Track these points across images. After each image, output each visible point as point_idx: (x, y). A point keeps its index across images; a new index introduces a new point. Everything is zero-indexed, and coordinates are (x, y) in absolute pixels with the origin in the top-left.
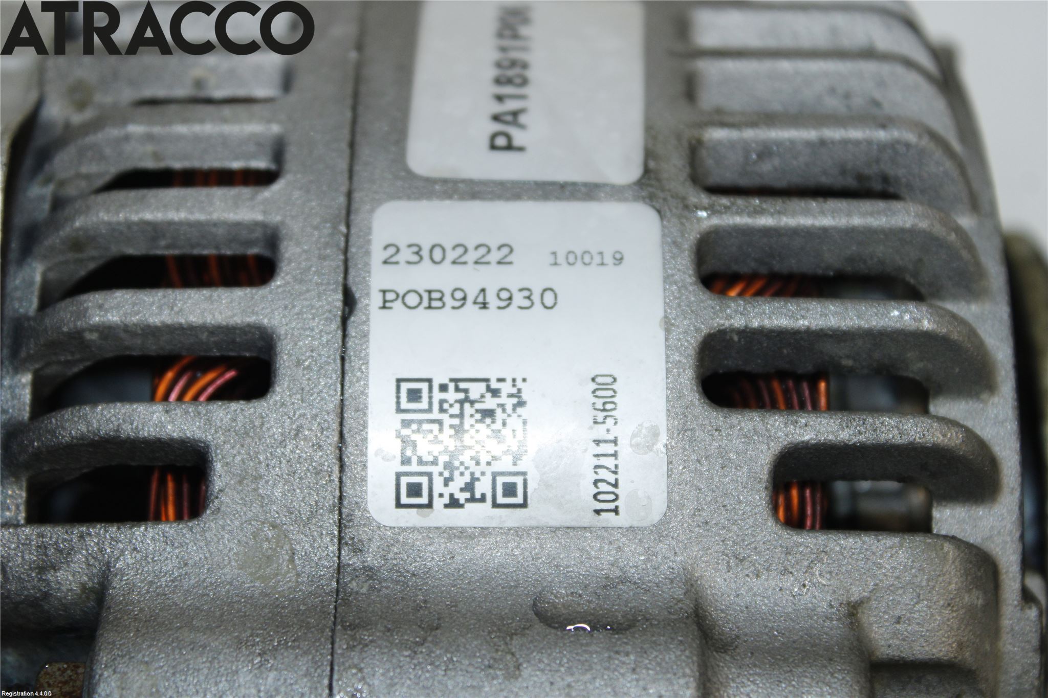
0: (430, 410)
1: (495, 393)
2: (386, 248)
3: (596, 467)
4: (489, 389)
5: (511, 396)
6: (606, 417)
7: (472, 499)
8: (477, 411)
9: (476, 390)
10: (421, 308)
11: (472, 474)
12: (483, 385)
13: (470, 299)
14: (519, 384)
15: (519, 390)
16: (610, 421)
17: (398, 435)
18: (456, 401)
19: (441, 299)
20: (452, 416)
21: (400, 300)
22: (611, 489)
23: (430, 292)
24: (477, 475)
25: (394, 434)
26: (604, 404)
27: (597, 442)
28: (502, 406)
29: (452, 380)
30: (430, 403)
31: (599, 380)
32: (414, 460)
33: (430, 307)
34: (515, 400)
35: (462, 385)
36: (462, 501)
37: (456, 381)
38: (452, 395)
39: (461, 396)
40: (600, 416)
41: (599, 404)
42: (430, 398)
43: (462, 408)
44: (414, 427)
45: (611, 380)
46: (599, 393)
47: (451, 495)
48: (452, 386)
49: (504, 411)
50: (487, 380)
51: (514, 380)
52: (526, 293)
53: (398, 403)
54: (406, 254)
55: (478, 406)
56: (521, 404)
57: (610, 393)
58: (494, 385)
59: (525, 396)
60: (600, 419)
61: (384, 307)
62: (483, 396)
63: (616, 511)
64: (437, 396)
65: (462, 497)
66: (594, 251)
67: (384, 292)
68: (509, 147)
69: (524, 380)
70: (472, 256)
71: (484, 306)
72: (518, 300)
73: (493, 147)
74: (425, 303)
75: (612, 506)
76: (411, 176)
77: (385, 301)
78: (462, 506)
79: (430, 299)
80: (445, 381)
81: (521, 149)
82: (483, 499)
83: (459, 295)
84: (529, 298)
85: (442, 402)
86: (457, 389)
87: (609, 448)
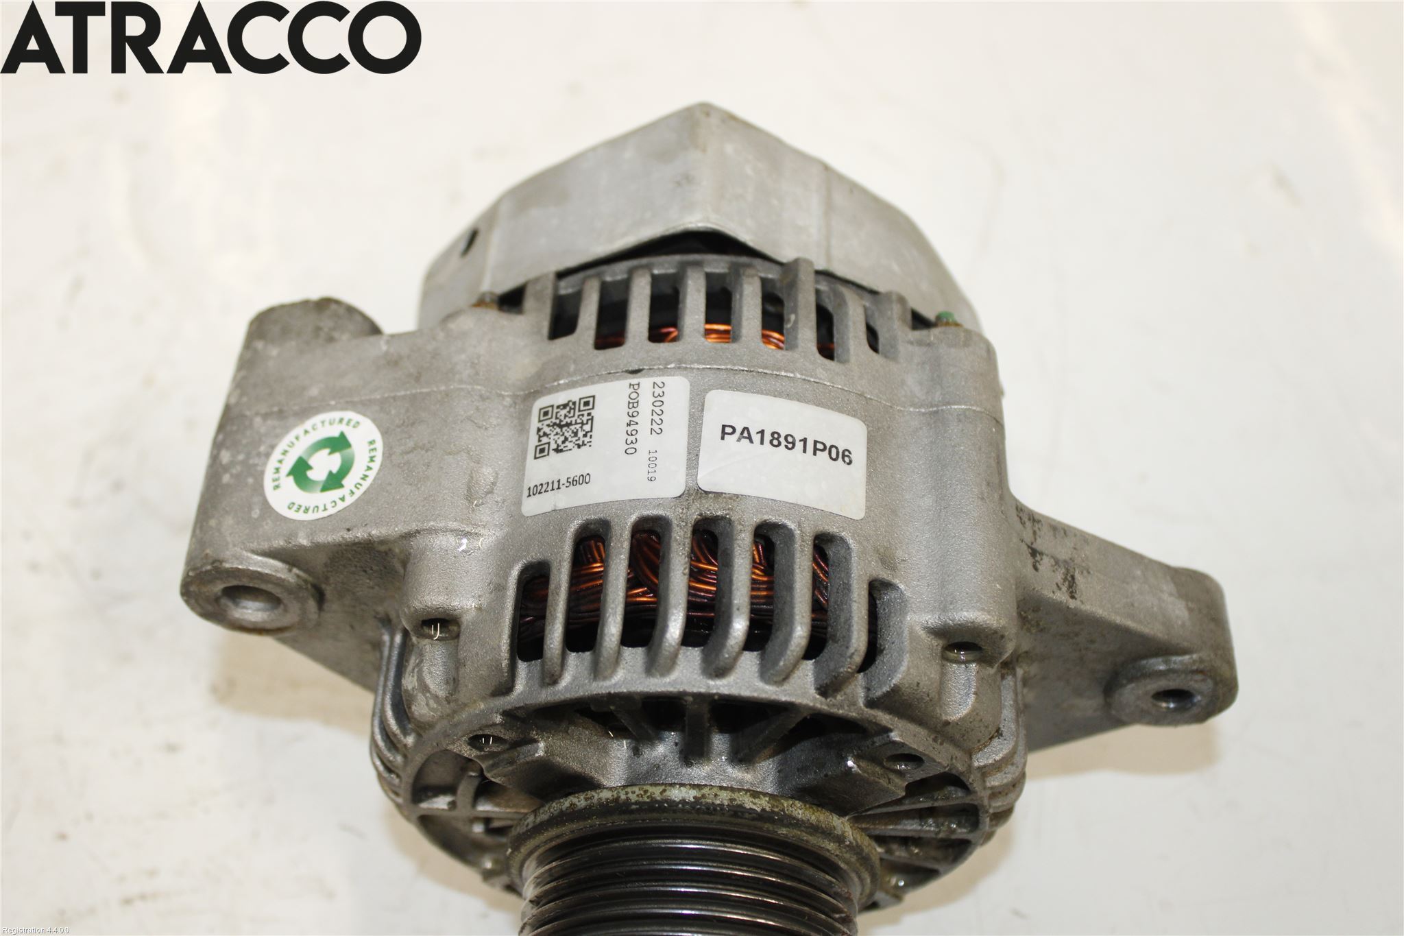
0: (579, 411)
1: (585, 436)
2: (663, 383)
3: (548, 483)
4: (587, 432)
5: (583, 442)
6: (570, 482)
7: (540, 437)
8: (577, 430)
9: (587, 428)
10: (629, 400)
11: (550, 434)
12: (589, 430)
13: (632, 419)
14: (588, 444)
15: (585, 445)
16: (568, 484)
17: (569, 402)
18: (583, 421)
19: (633, 407)
20: (576, 420)
21: (634, 391)
22: (538, 491)
23: (637, 402)
24: (550, 436)
25: (570, 399)
26: (576, 481)
27: (559, 481)
28: (579, 439)
29: (593, 417)
30: (583, 411)
31: (588, 477)
32: (559, 410)
33: (629, 403)
34: (581, 444)
35: (590, 422)
36: (540, 433)
37: (592, 419)
38: (585, 419)
39: (585, 422)
40: (570, 480)
41: (577, 479)
42: (585, 410)
43: (579, 423)
44: (573, 407)
45: (587, 481)
46: (581, 477)
47: (542, 429)
48: (590, 417)
49: (576, 440)
50: (591, 431)
51: (590, 442)
52: (634, 441)
53: (583, 398)
54: (658, 391)
55: (580, 430)
56: (579, 446)
57: (581, 482)
58: (589, 435)
59: (583, 448)
60: (569, 480)
61: (630, 385)
62: (584, 430)
63: (529, 496)
64: (585, 413)
65: (541, 433)
66: (656, 469)
67: (639, 384)
68: (724, 433)
69: (590, 446)
70: (656, 418)
71: (628, 425)
72: (630, 439)
73: (724, 427)
74: (631, 401)
75: (531, 493)
76: (706, 391)
77: (633, 385)
78: (538, 433)
79: (633, 403)
80: (592, 415)
81: (723, 438)
82: (540, 441)
83: (635, 414)
84: (632, 442)
85: (583, 415)
86: (588, 420)
87: (556, 486)
